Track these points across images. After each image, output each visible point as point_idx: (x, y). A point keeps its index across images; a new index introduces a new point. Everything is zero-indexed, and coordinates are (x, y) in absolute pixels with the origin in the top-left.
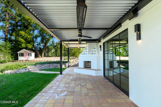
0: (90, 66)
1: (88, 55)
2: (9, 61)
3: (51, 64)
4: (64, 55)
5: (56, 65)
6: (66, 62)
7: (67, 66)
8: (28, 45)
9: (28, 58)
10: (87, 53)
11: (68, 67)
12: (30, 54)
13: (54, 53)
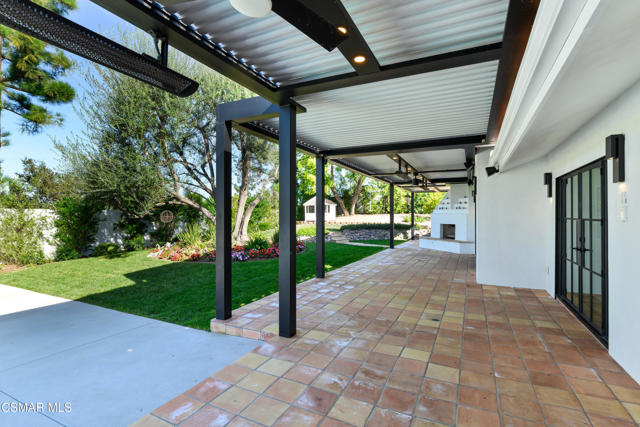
0: (454, 234)
1: (450, 211)
3: (373, 231)
5: (383, 232)
6: (408, 227)
7: (410, 236)
10: (449, 206)
11: (413, 238)
13: (378, 203)
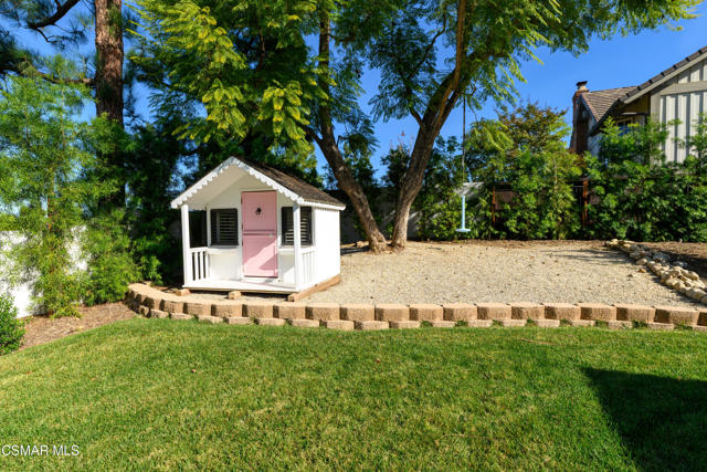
2: (102, 293)
4: (575, 228)
8: (279, 92)
9: (274, 262)
12: (297, 214)
